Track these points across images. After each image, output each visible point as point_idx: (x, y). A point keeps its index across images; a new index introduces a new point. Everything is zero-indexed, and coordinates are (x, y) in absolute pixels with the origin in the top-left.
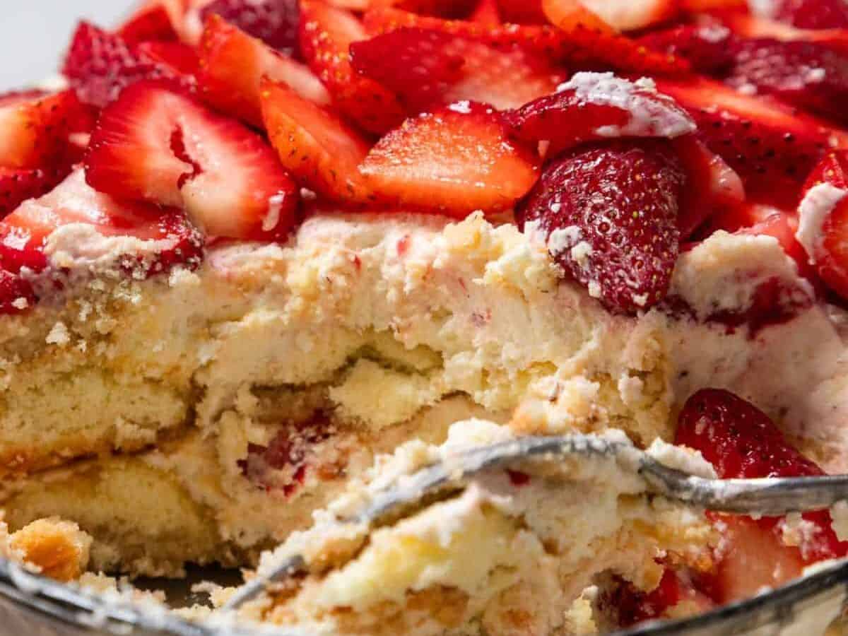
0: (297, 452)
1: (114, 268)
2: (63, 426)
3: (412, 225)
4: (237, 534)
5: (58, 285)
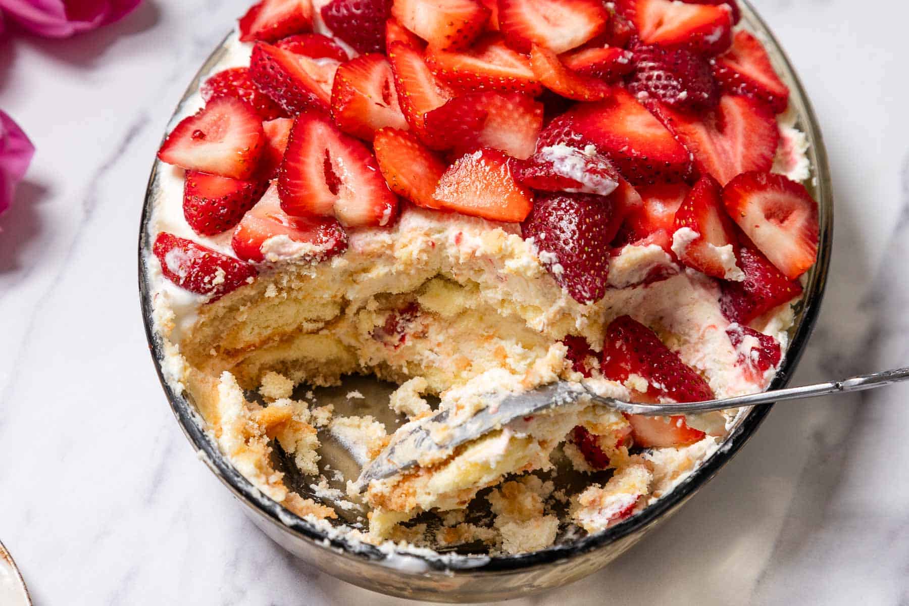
0: (401, 327)
1: (301, 260)
2: (274, 326)
3: (462, 222)
4: (369, 360)
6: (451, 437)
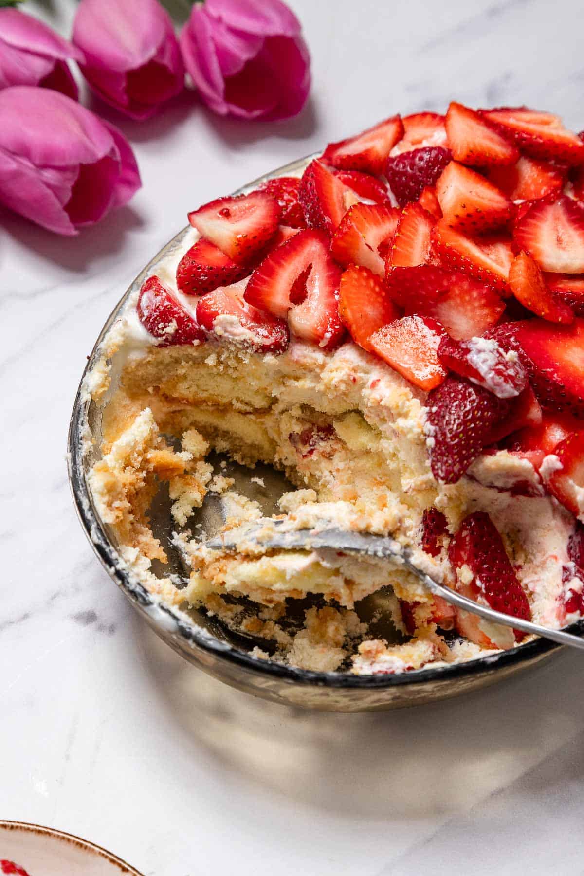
0: (313, 441)
1: (240, 344)
2: (211, 392)
3: (386, 372)
4: (283, 458)
5: (216, 340)
6: (270, 538)
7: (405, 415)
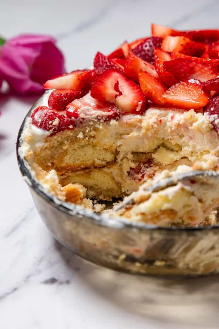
0: (143, 170)
1: (96, 119)
2: (82, 159)
4: (126, 191)
5: (81, 123)
6: (151, 185)
7: (196, 120)
